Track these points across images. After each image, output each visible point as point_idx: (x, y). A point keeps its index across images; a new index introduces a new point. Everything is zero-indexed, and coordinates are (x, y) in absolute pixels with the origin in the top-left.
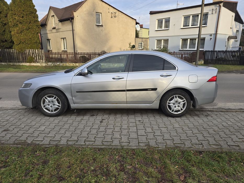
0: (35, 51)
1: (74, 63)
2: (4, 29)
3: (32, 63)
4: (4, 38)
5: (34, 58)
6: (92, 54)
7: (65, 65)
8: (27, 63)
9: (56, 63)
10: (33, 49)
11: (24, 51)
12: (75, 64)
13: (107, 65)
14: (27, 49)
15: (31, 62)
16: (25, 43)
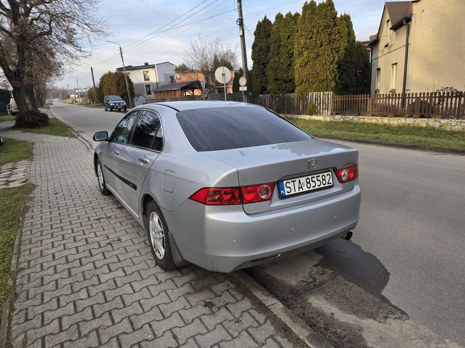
0: (320, 94)
1: (378, 118)
2: (289, 63)
3: (312, 116)
4: (288, 76)
5: (316, 108)
6: (422, 96)
7: (362, 121)
8: (308, 115)
9: (346, 117)
10: (318, 91)
11: (306, 96)
12: (380, 120)
13: (459, 124)
14: (310, 92)
15: (312, 114)
16: (308, 83)
